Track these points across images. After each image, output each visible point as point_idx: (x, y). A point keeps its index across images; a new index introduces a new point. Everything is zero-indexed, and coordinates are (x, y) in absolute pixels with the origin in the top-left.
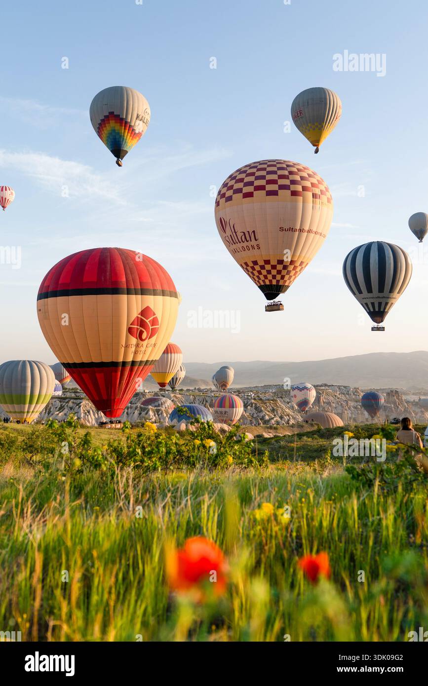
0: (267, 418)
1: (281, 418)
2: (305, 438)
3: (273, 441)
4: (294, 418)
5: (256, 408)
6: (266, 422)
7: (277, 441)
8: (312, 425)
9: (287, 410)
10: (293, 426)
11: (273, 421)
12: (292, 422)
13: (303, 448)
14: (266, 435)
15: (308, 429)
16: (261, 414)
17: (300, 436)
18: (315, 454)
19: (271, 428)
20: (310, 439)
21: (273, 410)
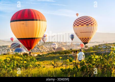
0: (40, 50)
1: (44, 50)
2: (50, 54)
3: (42, 56)
4: (47, 50)
5: (38, 48)
6: (40, 51)
7: (43, 56)
8: (51, 51)
9: (45, 48)
10: (47, 52)
11: (42, 51)
12: (47, 51)
13: (49, 57)
14: (40, 54)
15: (50, 52)
16: (39, 49)
17: (49, 54)
18: (52, 58)
19: (41, 52)
20: (51, 55)
21: (42, 48)
